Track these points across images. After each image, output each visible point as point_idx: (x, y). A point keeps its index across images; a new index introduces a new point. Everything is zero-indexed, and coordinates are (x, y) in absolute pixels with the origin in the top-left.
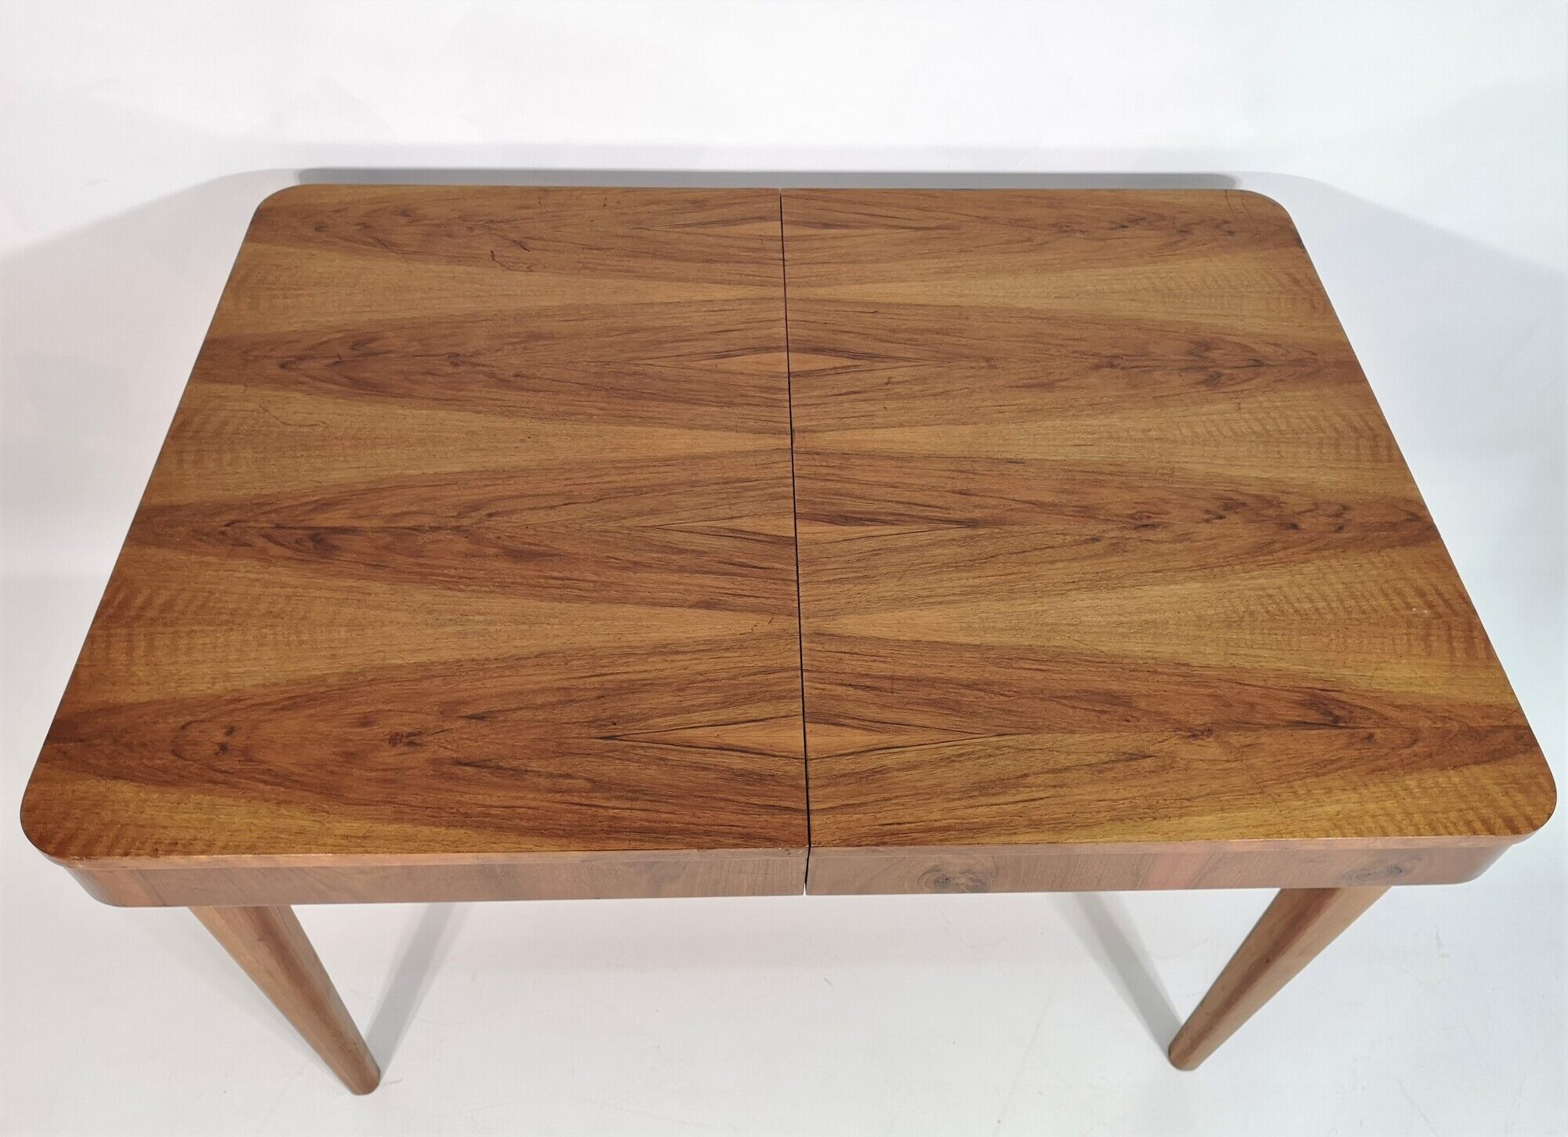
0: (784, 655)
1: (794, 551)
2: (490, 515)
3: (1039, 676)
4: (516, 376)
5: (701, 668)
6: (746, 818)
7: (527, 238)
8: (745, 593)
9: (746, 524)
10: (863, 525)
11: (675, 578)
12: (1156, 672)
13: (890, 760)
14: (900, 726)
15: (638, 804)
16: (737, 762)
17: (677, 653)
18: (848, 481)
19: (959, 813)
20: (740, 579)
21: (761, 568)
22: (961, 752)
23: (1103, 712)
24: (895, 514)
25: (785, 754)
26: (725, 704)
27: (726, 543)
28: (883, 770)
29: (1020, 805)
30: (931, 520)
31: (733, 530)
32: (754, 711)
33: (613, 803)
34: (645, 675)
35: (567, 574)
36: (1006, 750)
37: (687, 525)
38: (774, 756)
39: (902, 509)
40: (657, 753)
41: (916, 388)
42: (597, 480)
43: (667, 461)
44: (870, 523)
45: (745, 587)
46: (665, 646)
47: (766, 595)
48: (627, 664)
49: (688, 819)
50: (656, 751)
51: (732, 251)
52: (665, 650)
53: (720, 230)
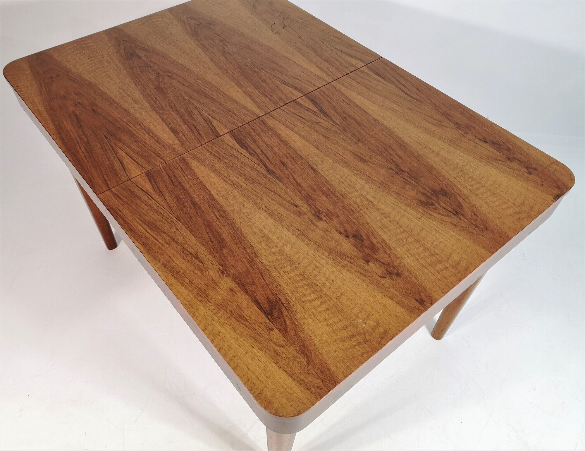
0: (168, 156)
1: (214, 138)
2: (169, 76)
3: (215, 218)
4: (229, 53)
5: (147, 142)
6: (97, 177)
7: (289, 26)
8: (186, 137)
9: (215, 123)
10: (242, 147)
11: (178, 119)
12: (245, 249)
13: (145, 198)
14: (161, 194)
15: (86, 154)
16: (117, 165)
17: (149, 134)
18: (258, 134)
19: (135, 223)
20: (191, 132)
21: (200, 135)
22: (162, 213)
23: (212, 242)
24: (255, 152)
25: (128, 174)
26: (137, 153)
27: (203, 123)
28: (139, 198)
29: (151, 237)
30: (262, 162)
31: (210, 121)
32: (139, 160)
33: (83, 149)
34: (135, 132)
35: (160, 100)
36: (173, 224)
37: (203, 112)
38: (126, 172)
39: (259, 152)
40: (107, 148)
41: (323, 130)
42: (203, 87)
43: (225, 95)
44: (245, 148)
45: (189, 135)
46: (149, 130)
47: (190, 141)
48: (136, 127)
49: (88, 166)
50: (108, 148)
51: (337, 63)
52: (148, 131)
53: (343, 56)
